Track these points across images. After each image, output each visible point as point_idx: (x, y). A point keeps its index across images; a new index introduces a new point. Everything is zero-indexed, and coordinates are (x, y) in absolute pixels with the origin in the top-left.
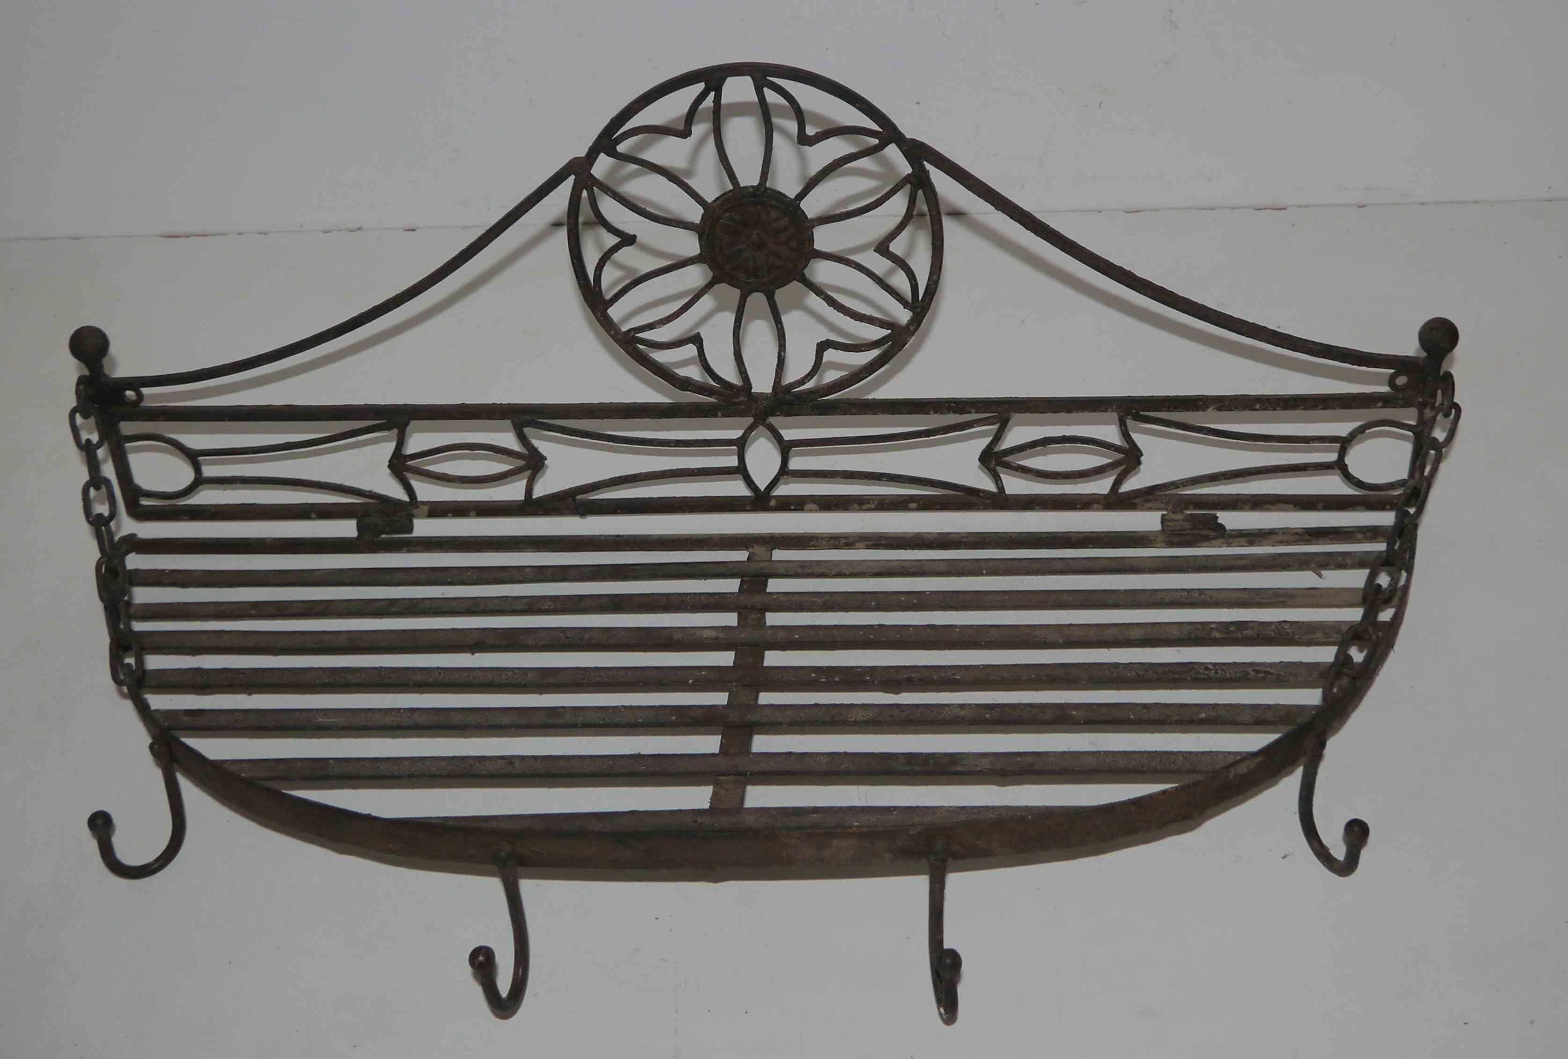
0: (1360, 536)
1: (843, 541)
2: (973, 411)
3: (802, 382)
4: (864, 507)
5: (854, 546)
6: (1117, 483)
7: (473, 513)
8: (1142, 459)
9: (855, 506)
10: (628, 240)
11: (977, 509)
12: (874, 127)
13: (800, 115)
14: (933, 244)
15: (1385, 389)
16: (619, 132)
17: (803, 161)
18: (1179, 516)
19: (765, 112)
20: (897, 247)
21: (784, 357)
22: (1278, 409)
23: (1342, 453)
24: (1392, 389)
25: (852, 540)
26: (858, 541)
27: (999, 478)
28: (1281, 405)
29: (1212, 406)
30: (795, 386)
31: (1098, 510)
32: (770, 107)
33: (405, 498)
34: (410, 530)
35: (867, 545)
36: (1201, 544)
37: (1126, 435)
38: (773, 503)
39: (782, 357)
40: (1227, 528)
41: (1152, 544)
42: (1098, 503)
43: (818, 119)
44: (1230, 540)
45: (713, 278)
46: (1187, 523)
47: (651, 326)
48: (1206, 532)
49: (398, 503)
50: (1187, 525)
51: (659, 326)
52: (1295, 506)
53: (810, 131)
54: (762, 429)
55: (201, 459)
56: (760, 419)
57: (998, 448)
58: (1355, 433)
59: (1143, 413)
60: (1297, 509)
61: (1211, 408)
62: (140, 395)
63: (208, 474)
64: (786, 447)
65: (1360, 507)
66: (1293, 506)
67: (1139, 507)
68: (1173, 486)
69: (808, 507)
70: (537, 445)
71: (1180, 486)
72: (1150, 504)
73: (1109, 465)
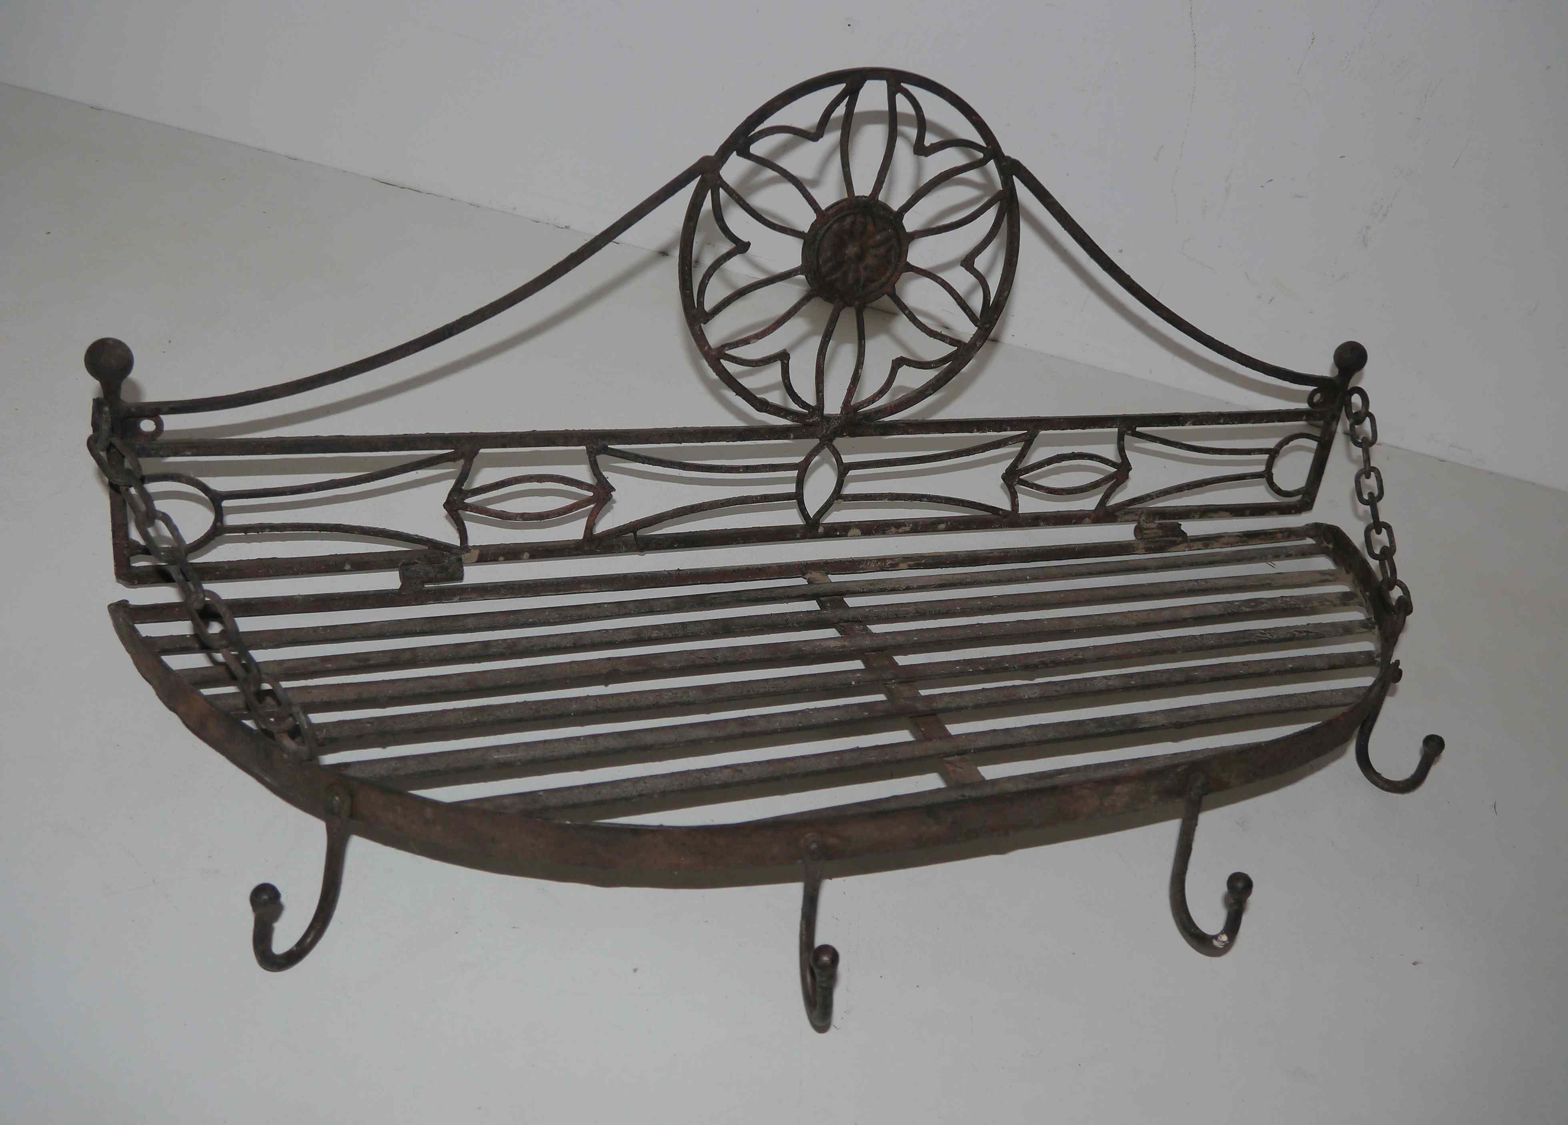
0: (1280, 535)
1: (889, 562)
2: (1009, 428)
3: (872, 400)
4: (900, 531)
5: (898, 567)
6: (1107, 496)
7: (526, 555)
8: (1130, 473)
9: (893, 529)
10: (741, 247)
11: (994, 528)
12: (981, 142)
13: (922, 124)
15: (1304, 406)
16: (757, 130)
17: (919, 169)
18: (1153, 525)
19: (893, 118)
20: (980, 263)
21: (860, 376)
23: (1270, 465)
24: (1310, 406)
25: (897, 561)
26: (901, 562)
27: (1015, 496)
29: (1189, 421)
30: (865, 405)
31: (1088, 524)
32: (898, 114)
33: (457, 542)
34: (461, 578)
35: (909, 566)
36: (1170, 549)
37: (1121, 450)
38: (821, 530)
39: (858, 375)
40: (1188, 535)
41: (1135, 551)
42: (1089, 517)
43: (938, 129)
44: (1192, 544)
45: (811, 291)
46: (1160, 531)
47: (744, 342)
48: (1175, 539)
49: (448, 547)
50: (1160, 532)
51: (754, 341)
52: (1231, 514)
53: (930, 139)
54: (826, 451)
55: (226, 503)
56: (827, 442)
57: (1021, 466)
58: (1280, 445)
59: (1138, 429)
60: (1232, 516)
61: (1189, 423)
62: (159, 424)
63: (230, 520)
64: (843, 470)
65: (1275, 513)
66: (1229, 513)
67: (1119, 520)
68: (1149, 498)
69: (853, 531)
70: (606, 476)
71: (1155, 497)
72: (1127, 517)
73: (1103, 479)
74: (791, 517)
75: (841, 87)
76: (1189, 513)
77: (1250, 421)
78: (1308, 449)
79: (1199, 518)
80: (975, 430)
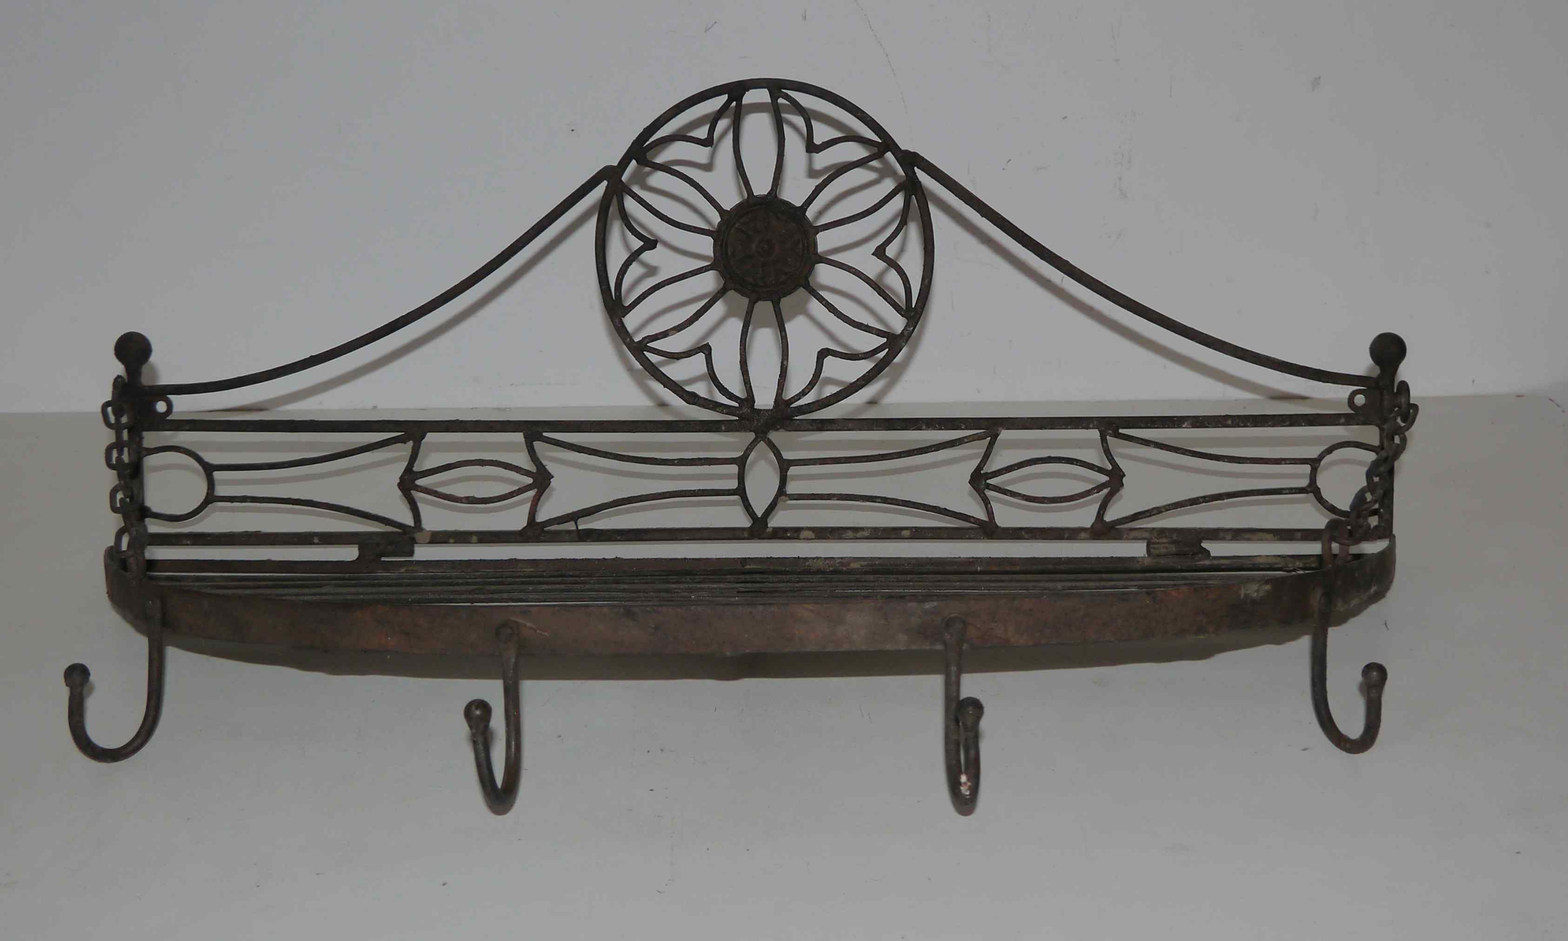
1: (838, 561)
2: (963, 426)
3: (803, 393)
5: (849, 566)
6: (1103, 508)
7: (475, 539)
8: (1124, 480)
9: (850, 534)
10: (650, 244)
13: (809, 125)
14: (925, 248)
16: (651, 140)
18: (1163, 540)
19: (777, 111)
20: (893, 252)
21: (787, 367)
22: (1249, 425)
23: (1313, 478)
24: (1352, 408)
25: (847, 560)
26: (853, 562)
27: (988, 502)
29: (1187, 422)
30: (798, 398)
31: (1083, 539)
32: (781, 109)
33: (411, 523)
34: (411, 553)
35: (861, 566)
37: (1107, 452)
38: (771, 531)
39: (785, 366)
40: (1212, 554)
42: (1088, 533)
44: (1214, 562)
45: (725, 285)
47: (664, 334)
48: (1191, 554)
49: (404, 527)
50: (1172, 547)
51: (672, 333)
52: (1275, 537)
54: (762, 445)
55: (217, 475)
56: (761, 435)
57: (987, 469)
58: (1321, 457)
59: (1121, 431)
60: (1278, 540)
61: (1185, 425)
62: (170, 405)
63: (220, 491)
64: (784, 466)
66: (1272, 535)
67: (1125, 537)
68: (1157, 511)
69: (804, 534)
70: (544, 462)
71: (1164, 510)
72: (1133, 534)
73: (1093, 489)
75: (721, 99)
76: (1215, 534)
78: (1360, 463)
79: (1231, 540)
80: (924, 427)
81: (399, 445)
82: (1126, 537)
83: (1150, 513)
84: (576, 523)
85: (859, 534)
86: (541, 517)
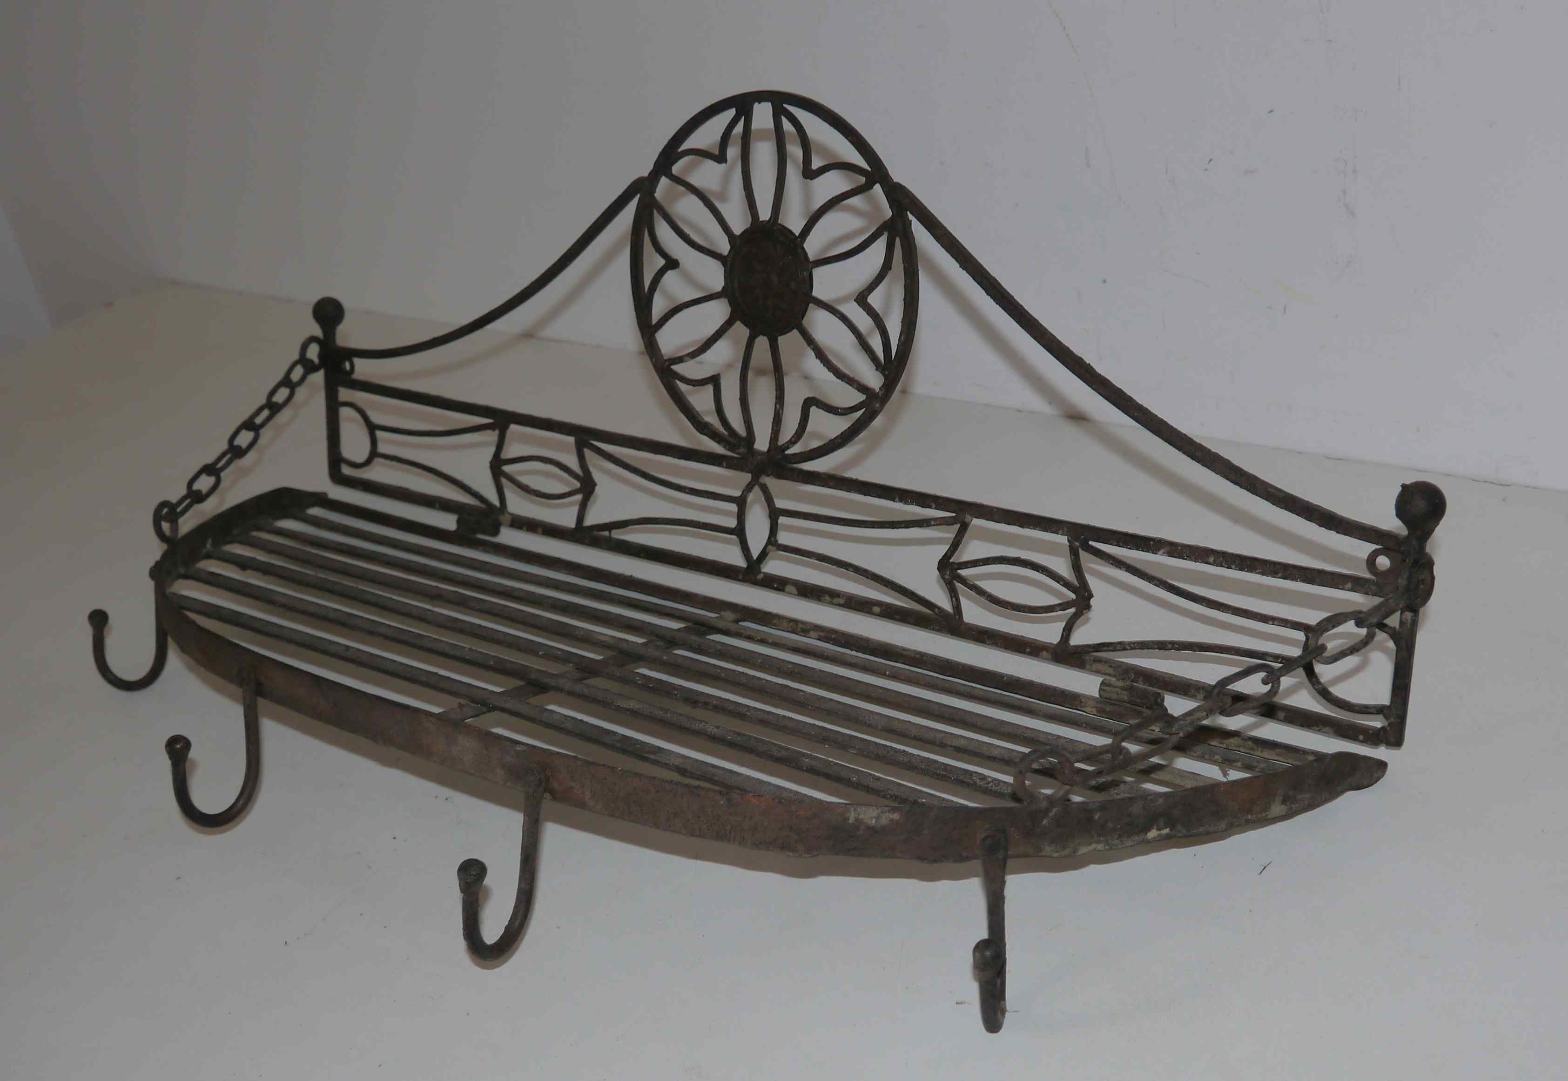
2: (934, 506)
3: (790, 445)
4: (831, 598)
5: (809, 634)
6: (1067, 632)
7: (540, 529)
8: (1092, 601)
9: (827, 598)
10: (672, 264)
11: (933, 629)
12: (865, 165)
13: (806, 145)
14: (905, 300)
16: (675, 153)
18: (1118, 683)
19: (780, 139)
21: (780, 412)
22: (1233, 567)
24: (1371, 573)
25: (808, 627)
26: (813, 630)
27: (956, 595)
28: (1237, 562)
29: (1163, 548)
30: (786, 447)
31: (1045, 659)
32: (784, 134)
33: (498, 504)
34: (496, 532)
35: (819, 636)
37: (1077, 567)
38: (760, 577)
39: (778, 411)
40: (1170, 714)
42: (1048, 652)
45: (732, 315)
47: (683, 358)
48: (1141, 709)
49: (491, 505)
54: (757, 489)
55: (377, 433)
56: (757, 478)
57: (957, 558)
59: (1096, 546)
61: (1162, 551)
62: (352, 366)
63: (379, 449)
64: (775, 515)
65: (1327, 729)
67: (1083, 667)
68: (1121, 646)
69: (790, 588)
70: (591, 469)
71: (1128, 648)
72: (1099, 666)
73: (1060, 605)
74: (733, 556)
75: (732, 112)
77: (1256, 570)
80: (897, 500)
81: (489, 432)
82: (1089, 669)
83: (1115, 647)
84: (610, 533)
85: (836, 600)
86: (589, 521)
